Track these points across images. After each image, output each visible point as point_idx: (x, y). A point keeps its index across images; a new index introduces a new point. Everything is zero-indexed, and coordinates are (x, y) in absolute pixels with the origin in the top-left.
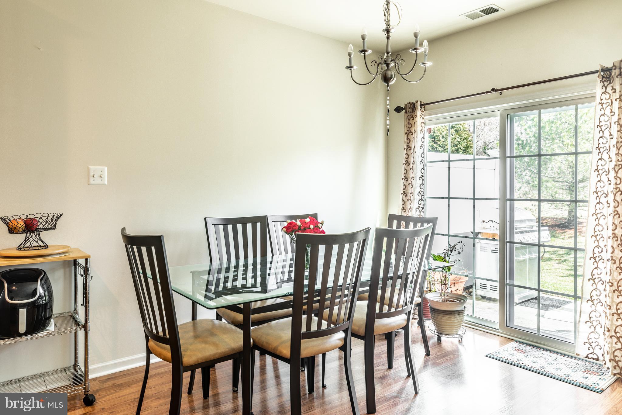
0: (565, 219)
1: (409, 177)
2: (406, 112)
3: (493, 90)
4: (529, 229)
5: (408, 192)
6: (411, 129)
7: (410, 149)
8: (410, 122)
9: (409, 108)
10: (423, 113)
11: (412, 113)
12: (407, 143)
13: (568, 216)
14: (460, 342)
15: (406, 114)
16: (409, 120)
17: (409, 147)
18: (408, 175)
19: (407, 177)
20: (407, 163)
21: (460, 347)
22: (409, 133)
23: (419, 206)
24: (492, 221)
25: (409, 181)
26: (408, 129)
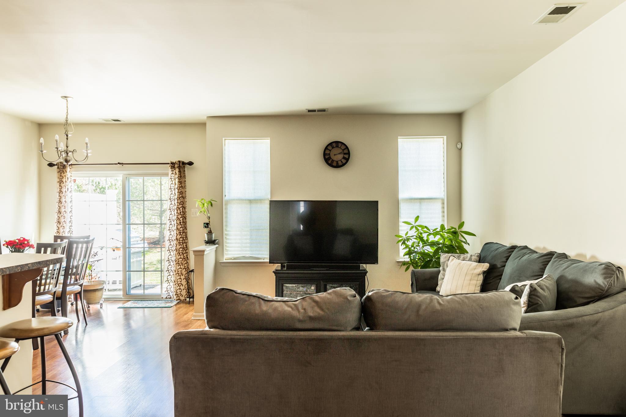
0: (157, 238)
1: (62, 211)
2: (58, 168)
3: (119, 163)
4: (136, 243)
5: (61, 221)
6: (62, 180)
7: (62, 193)
8: (62, 175)
9: (61, 166)
10: (71, 170)
11: (63, 169)
12: (60, 189)
13: (159, 235)
14: (101, 308)
15: (58, 169)
16: (61, 173)
17: (61, 192)
18: (60, 210)
19: (60, 211)
20: (60, 202)
21: (101, 311)
22: (61, 182)
23: (70, 230)
24: (113, 239)
25: (62, 214)
26: (60, 180)
